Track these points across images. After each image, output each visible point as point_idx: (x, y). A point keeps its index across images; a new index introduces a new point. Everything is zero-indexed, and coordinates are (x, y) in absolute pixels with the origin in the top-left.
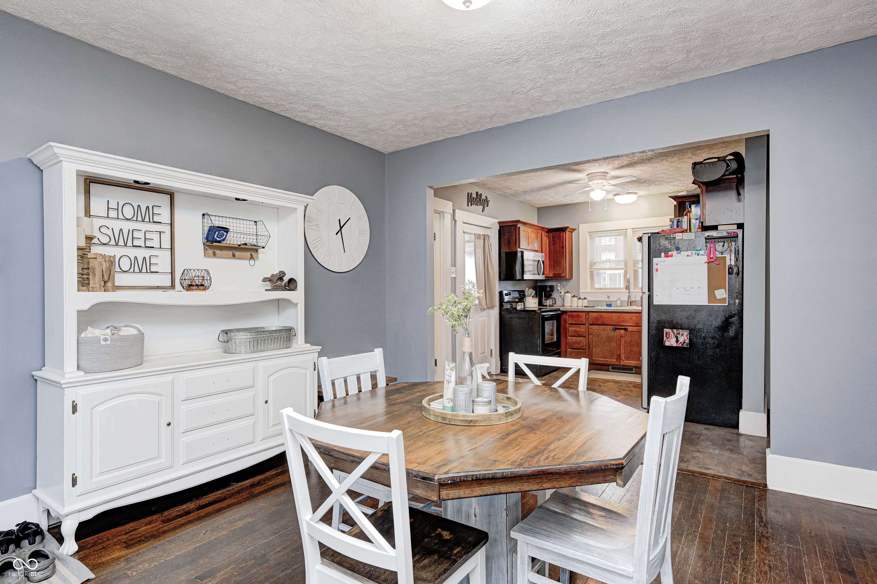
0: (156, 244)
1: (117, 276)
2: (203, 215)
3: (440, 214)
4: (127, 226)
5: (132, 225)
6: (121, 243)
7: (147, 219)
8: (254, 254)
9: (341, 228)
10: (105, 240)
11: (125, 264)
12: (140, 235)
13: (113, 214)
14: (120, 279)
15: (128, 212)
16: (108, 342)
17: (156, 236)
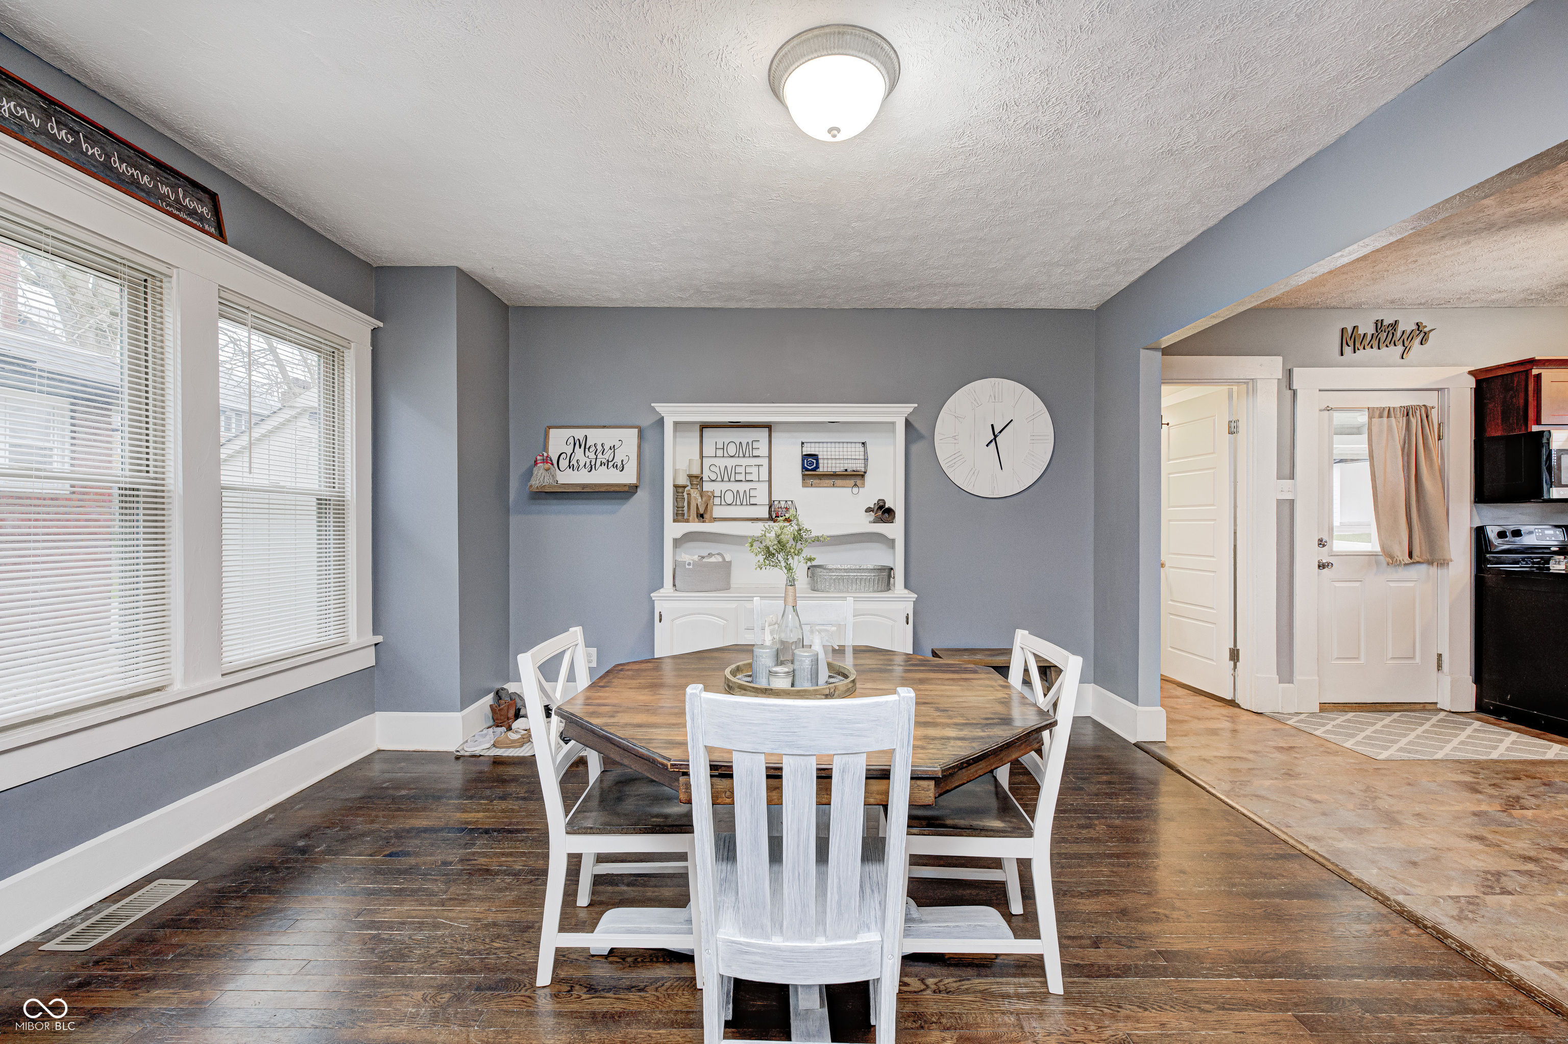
0: (754, 477)
1: (715, 508)
2: (803, 443)
3: (1247, 383)
4: (731, 463)
5: (734, 461)
6: (726, 479)
7: (747, 455)
8: (859, 482)
9: (995, 436)
10: (713, 477)
11: (729, 498)
12: (741, 470)
13: (720, 453)
14: (718, 512)
15: (732, 450)
16: (691, 567)
17: (754, 470)
